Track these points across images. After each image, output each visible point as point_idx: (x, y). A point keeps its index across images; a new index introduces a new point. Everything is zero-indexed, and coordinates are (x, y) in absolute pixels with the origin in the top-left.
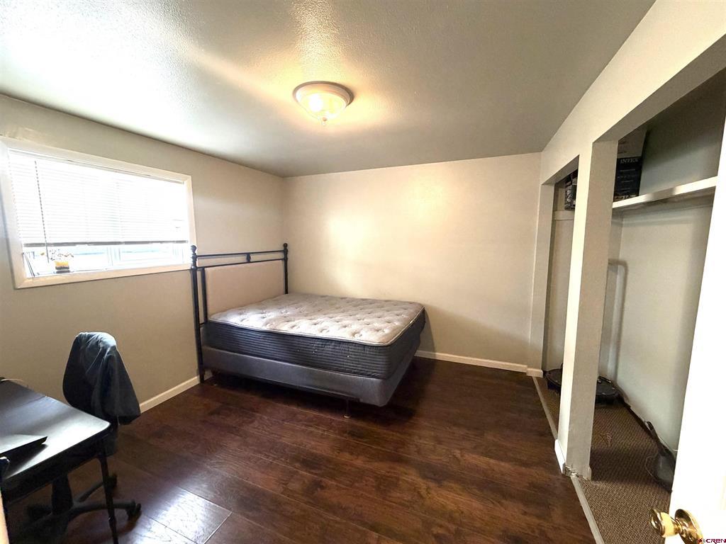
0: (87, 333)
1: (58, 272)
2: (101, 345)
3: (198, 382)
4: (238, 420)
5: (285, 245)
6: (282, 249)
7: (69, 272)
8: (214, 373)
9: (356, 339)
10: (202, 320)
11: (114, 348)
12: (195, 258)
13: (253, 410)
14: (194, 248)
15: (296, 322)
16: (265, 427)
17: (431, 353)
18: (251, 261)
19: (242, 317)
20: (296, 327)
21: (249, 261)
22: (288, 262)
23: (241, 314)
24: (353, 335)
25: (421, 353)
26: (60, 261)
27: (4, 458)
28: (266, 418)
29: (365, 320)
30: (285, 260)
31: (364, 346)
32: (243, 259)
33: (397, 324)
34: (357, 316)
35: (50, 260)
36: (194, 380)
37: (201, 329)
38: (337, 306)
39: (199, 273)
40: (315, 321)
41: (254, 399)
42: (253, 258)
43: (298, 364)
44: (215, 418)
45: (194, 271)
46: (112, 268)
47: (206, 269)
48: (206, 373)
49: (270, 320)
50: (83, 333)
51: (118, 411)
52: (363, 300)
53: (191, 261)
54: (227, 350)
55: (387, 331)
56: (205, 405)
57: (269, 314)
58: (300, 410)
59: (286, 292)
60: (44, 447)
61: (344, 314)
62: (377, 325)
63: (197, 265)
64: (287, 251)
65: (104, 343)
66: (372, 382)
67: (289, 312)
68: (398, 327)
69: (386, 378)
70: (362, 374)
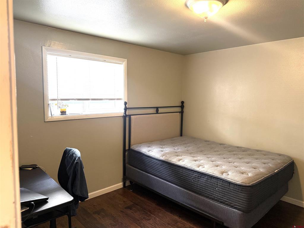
0: (69, 148)
1: (61, 114)
2: (74, 156)
3: (122, 187)
4: (141, 216)
5: (183, 103)
6: (180, 105)
7: (66, 114)
8: (131, 182)
9: (224, 176)
10: (127, 148)
11: (79, 158)
12: (126, 109)
13: (150, 211)
14: (126, 103)
15: (183, 157)
16: (156, 225)
17: (299, 201)
18: (159, 112)
19: (149, 149)
20: (181, 161)
21: (157, 112)
22: (184, 114)
23: (149, 147)
24: (222, 173)
25: (287, 199)
26: (62, 109)
27: (33, 203)
28: (158, 219)
29: (235, 163)
30: (182, 112)
31: (230, 183)
32: (154, 111)
33: (262, 170)
34: (230, 159)
35: (59, 108)
36: (120, 185)
37: (126, 153)
38: (216, 150)
39: (127, 119)
40: (195, 158)
41: (152, 205)
42: (160, 110)
43: (181, 187)
44: (129, 212)
45: (125, 117)
46: (84, 113)
47: (131, 116)
48: (127, 181)
49: (166, 153)
50: (68, 148)
51: (78, 193)
52: (238, 147)
53: (123, 111)
54: (138, 169)
55: (250, 175)
56: (124, 201)
57: (166, 149)
58: (180, 220)
59: (181, 135)
60: (47, 202)
61: (219, 156)
62: (243, 169)
63: (127, 114)
64: (184, 107)
65: (76, 155)
66: (234, 212)
67: (179, 149)
68: (261, 173)
69: (247, 211)
70: (227, 205)
